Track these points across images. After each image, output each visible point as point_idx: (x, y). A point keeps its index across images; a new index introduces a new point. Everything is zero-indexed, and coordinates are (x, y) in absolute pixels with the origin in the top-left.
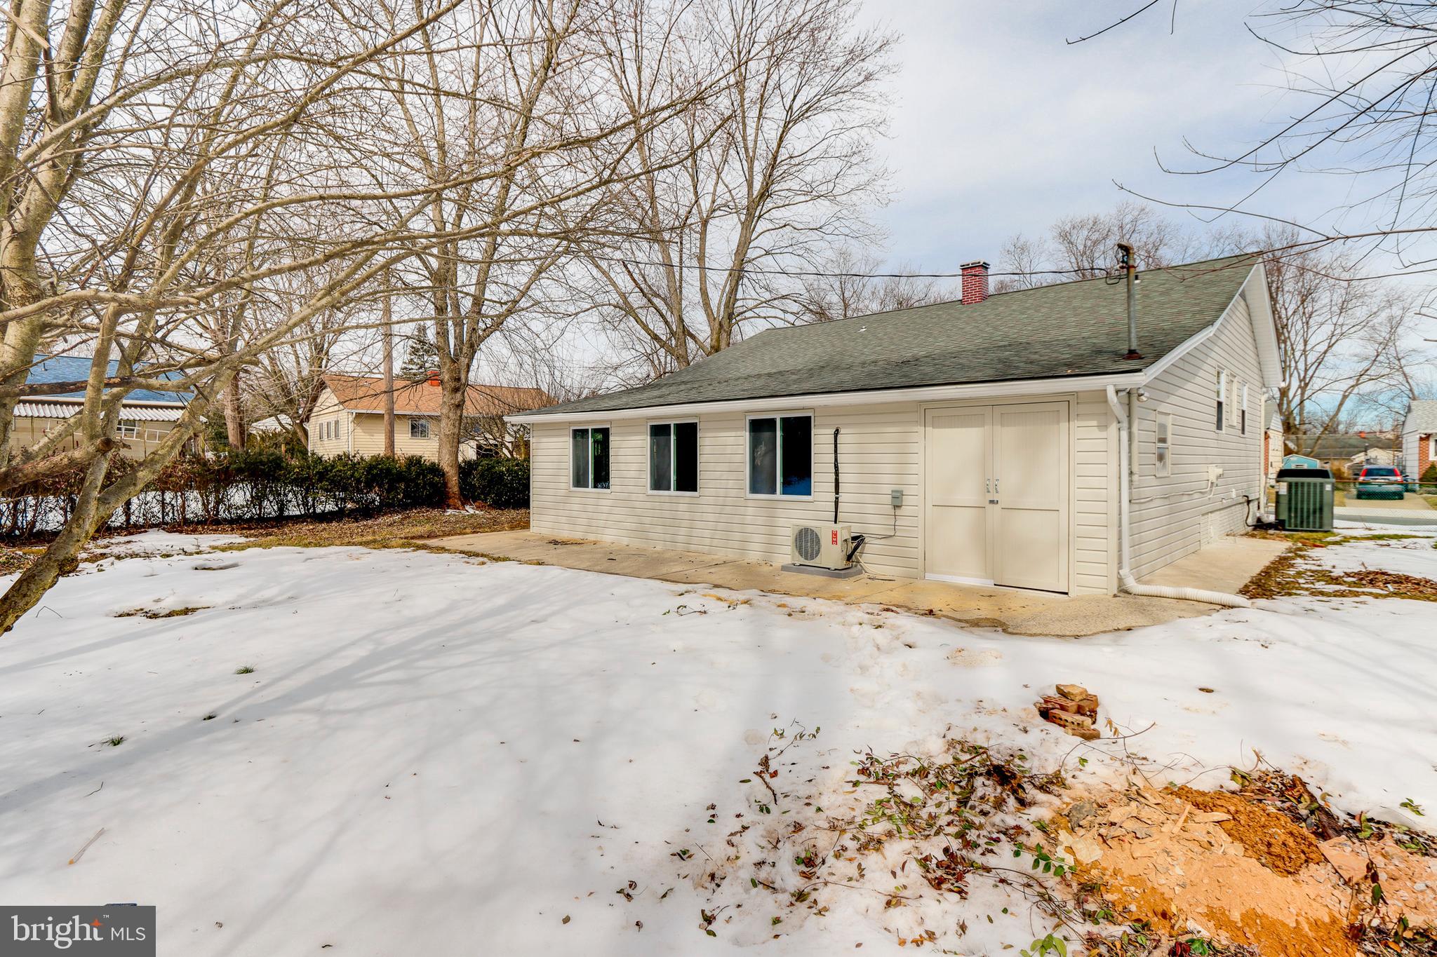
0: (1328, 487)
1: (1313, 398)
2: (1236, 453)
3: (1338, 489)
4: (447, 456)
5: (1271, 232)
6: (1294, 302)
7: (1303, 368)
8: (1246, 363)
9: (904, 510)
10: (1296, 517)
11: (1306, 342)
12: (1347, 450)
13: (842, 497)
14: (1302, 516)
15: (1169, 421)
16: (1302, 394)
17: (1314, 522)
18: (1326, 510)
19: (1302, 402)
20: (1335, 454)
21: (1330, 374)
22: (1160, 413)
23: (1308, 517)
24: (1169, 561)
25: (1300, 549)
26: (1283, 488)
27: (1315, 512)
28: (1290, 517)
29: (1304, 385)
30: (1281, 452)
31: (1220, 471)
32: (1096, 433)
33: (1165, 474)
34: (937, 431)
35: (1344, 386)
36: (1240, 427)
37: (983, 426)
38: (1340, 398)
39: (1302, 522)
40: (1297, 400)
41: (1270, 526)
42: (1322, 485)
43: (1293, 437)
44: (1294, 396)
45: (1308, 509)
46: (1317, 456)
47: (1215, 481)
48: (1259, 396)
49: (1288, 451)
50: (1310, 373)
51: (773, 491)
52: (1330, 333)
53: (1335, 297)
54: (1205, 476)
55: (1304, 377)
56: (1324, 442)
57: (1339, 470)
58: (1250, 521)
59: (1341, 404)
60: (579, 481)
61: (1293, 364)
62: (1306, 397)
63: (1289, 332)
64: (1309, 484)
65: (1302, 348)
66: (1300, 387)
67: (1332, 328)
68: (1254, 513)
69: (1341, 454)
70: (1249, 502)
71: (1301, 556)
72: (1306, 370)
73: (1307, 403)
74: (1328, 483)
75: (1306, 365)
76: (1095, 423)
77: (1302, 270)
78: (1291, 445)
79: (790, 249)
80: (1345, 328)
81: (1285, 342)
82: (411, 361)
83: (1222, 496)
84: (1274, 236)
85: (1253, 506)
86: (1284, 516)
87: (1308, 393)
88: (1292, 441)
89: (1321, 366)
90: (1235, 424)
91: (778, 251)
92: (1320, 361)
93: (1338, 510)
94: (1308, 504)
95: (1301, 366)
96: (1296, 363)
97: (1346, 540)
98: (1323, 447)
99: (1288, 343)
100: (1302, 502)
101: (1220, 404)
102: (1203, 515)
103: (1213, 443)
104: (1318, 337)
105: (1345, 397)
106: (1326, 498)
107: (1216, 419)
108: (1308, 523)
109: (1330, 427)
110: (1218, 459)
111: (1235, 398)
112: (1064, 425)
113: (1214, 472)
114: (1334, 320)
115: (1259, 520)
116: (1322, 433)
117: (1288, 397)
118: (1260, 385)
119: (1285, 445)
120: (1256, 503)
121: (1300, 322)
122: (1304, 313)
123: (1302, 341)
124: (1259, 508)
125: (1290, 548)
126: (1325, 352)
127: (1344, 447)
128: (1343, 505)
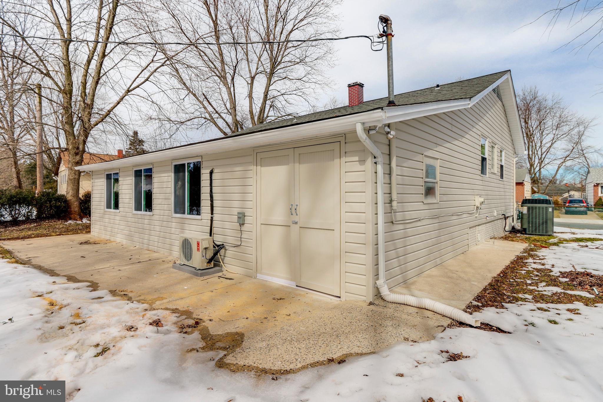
0: (550, 210)
1: (545, 167)
2: (496, 189)
3: (556, 209)
4: (71, 191)
5: (525, 92)
6: (536, 124)
7: (540, 154)
8: (504, 139)
9: (245, 227)
10: (532, 226)
11: (541, 142)
12: (560, 191)
13: (216, 217)
14: (536, 226)
15: (437, 164)
16: (540, 166)
17: (543, 230)
18: (549, 222)
19: (540, 169)
20: (555, 194)
21: (553, 157)
22: (426, 156)
23: (539, 226)
24: (439, 262)
25: (532, 250)
26: (525, 210)
27: (543, 224)
28: (529, 226)
29: (541, 162)
30: (530, 192)
31: (482, 200)
32: (357, 167)
33: (435, 201)
34: (263, 169)
35: (559, 162)
36: (499, 174)
37: (288, 164)
38: (557, 167)
39: (536, 230)
40: (538, 169)
41: (518, 231)
42: (547, 208)
43: (536, 185)
44: (536, 167)
45: (539, 222)
46: (547, 194)
47: (479, 206)
48: (513, 159)
49: (533, 192)
50: (543, 156)
51: (184, 213)
52: (552, 139)
53: (554, 122)
54: (472, 203)
55: (541, 158)
56: (550, 188)
57: (557, 200)
58: (507, 228)
59: (557, 171)
60: (109, 206)
61: (536, 152)
62: (542, 167)
63: (534, 138)
64: (539, 207)
65: (540, 145)
66: (539, 162)
67: (553, 136)
68: (510, 224)
69: (557, 193)
70: (506, 218)
71: (532, 256)
72: (542, 155)
73: (542, 170)
74: (550, 207)
75: (541, 152)
76: (356, 158)
77: (539, 110)
78: (536, 189)
79: (294, 92)
80: (558, 136)
81: (532, 142)
82: (130, 148)
83: (487, 215)
84: (526, 94)
85: (509, 221)
86: (525, 226)
87: (543, 165)
88: (535, 187)
89: (548, 153)
90: (496, 172)
91: (289, 93)
92: (547, 152)
93: (556, 220)
94: (539, 219)
95: (539, 153)
96: (537, 151)
97: (561, 241)
98: (550, 190)
99: (533, 142)
100: (536, 218)
101: (484, 160)
102: (470, 228)
103: (480, 183)
104: (547, 140)
105: (559, 167)
106: (549, 216)
107: (480, 167)
108: (539, 230)
109: (553, 181)
110: (483, 193)
111: (496, 157)
112: (337, 161)
113: (478, 200)
114: (554, 132)
115: (513, 228)
116: (549, 184)
117: (534, 167)
118: (513, 153)
119: (532, 189)
120: (512, 218)
121: (539, 134)
122: (540, 129)
123: (539, 141)
124: (513, 221)
125: (526, 249)
126: (550, 147)
127: (559, 190)
128: (559, 217)
